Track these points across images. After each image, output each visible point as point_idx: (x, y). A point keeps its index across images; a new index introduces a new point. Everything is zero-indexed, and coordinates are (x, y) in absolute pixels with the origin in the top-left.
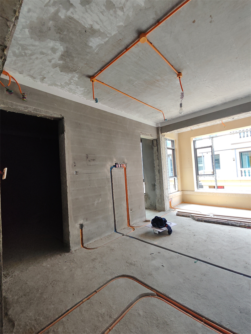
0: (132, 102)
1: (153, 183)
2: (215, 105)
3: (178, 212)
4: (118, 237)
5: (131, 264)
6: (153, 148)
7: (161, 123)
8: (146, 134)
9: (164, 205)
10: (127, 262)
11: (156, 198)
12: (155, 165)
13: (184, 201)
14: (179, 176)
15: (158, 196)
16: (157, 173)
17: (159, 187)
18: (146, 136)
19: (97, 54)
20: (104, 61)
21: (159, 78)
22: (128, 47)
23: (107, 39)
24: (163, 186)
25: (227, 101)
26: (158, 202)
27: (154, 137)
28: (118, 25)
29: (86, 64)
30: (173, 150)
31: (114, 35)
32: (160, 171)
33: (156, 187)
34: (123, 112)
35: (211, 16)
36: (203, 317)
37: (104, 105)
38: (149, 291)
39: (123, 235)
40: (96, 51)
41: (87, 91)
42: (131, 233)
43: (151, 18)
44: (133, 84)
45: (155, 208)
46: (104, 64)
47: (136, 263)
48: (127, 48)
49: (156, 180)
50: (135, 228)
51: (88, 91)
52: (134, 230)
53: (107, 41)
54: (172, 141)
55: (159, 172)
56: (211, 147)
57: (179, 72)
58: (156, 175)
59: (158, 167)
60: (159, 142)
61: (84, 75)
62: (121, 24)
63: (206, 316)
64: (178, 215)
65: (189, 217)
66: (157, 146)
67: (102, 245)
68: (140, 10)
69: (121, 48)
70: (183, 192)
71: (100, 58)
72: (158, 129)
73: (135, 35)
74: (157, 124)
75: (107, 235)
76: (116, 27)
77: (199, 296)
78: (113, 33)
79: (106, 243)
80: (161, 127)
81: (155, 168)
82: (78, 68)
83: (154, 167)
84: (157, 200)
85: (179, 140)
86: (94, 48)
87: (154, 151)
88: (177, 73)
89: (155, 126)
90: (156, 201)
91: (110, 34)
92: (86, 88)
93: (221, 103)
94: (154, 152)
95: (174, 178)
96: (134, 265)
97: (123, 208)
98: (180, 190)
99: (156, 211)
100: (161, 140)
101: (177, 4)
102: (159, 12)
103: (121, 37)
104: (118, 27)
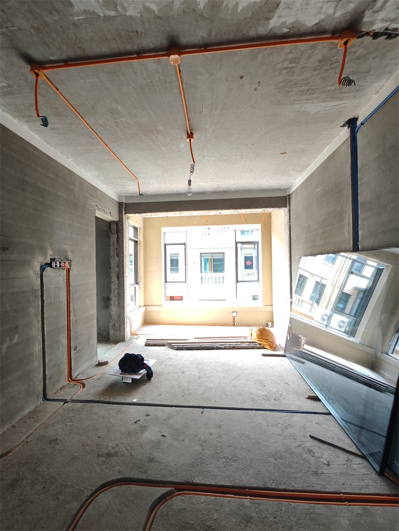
0: (97, 149)
1: (105, 295)
2: (205, 191)
3: (147, 340)
4: (55, 410)
5: (109, 455)
6: (110, 237)
7: (127, 197)
8: (104, 211)
9: (124, 332)
10: (99, 455)
11: (111, 321)
12: (112, 265)
13: (147, 321)
14: (142, 284)
15: (115, 317)
16: (114, 279)
17: (117, 302)
18: (103, 214)
19: (76, 25)
20: (84, 49)
21: (161, 128)
22: (143, 53)
23: (113, 13)
24: (124, 300)
25: (219, 190)
26: (113, 327)
27: (114, 218)
28: (147, 4)
29: (37, 29)
30: (136, 242)
31: (130, 16)
32: (120, 276)
33: (112, 302)
34: (70, 160)
35: (259, 83)
36: (245, 488)
37: (34, 134)
38: (163, 490)
39: (65, 403)
40: (76, 18)
41: (4, 87)
42: (80, 393)
43: (199, 35)
44: (117, 120)
45: (106, 339)
46: (80, 53)
47: (117, 449)
48: (140, 54)
49: (112, 290)
50: (84, 381)
51: (9, 89)
52: (84, 386)
53: (112, 17)
54: (136, 229)
55: (118, 278)
56: (184, 244)
57: (191, 133)
58: (113, 282)
59: (116, 269)
60: (121, 227)
61: (17, 49)
62: (154, 7)
63: (248, 485)
64: (147, 345)
65: (163, 345)
66: (117, 233)
67: (23, 439)
68: (194, 10)
69: (129, 47)
70: (146, 308)
71: (76, 37)
72: (120, 205)
73: (165, 43)
74: (120, 197)
75: (25, 412)
76: (141, 6)
77: (228, 461)
78: (131, 12)
79: (30, 432)
80: (126, 204)
81: (112, 270)
82: (9, 24)
83: (110, 268)
84: (111, 325)
85: (144, 228)
86: (76, 9)
87: (111, 241)
88: (189, 133)
89: (116, 199)
90: (111, 327)
91: (124, 8)
92: (6, 78)
93: (212, 190)
94: (112, 243)
95: (135, 287)
96: (116, 454)
97: (61, 347)
98: (142, 305)
99: (109, 343)
100: (124, 224)
101: (238, 41)
102: (213, 34)
103: (140, 29)
104: (145, 7)
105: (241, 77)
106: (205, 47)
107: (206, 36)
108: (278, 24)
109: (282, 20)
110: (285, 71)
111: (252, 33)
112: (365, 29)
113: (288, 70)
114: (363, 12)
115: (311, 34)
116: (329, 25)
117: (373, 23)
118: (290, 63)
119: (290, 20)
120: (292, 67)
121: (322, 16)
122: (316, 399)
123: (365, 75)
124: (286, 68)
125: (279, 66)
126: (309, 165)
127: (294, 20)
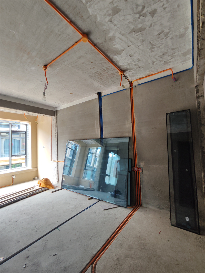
28: (98, 16)
31: (88, 11)
35: (94, 68)
38: (89, 270)
43: (98, 41)
62: (98, 19)
68: (106, 34)
73: (86, 30)
78: (90, 10)
101: (104, 53)
102: (102, 45)
103: (85, 17)
104: (96, 15)
105: (92, 62)
106: (95, 45)
107: (99, 43)
108: (116, 58)
109: (117, 58)
110: (103, 70)
111: (109, 54)
112: (125, 73)
113: (104, 70)
114: (128, 70)
115: (117, 66)
116: (122, 68)
117: (127, 73)
118: (106, 69)
119: (118, 60)
120: (105, 70)
121: (123, 65)
122: (92, 198)
123: (114, 83)
124: (104, 69)
125: (103, 68)
126: (74, 101)
127: (119, 60)
